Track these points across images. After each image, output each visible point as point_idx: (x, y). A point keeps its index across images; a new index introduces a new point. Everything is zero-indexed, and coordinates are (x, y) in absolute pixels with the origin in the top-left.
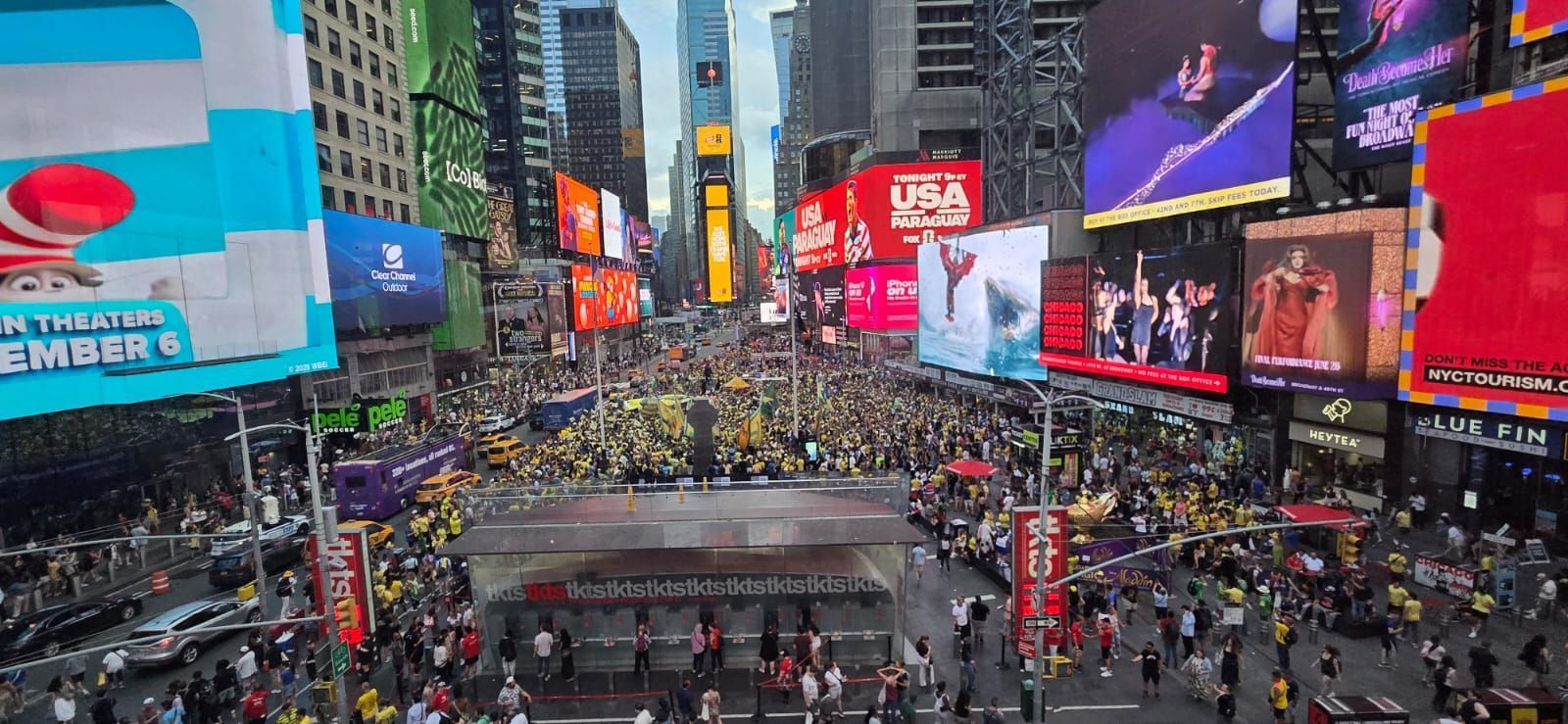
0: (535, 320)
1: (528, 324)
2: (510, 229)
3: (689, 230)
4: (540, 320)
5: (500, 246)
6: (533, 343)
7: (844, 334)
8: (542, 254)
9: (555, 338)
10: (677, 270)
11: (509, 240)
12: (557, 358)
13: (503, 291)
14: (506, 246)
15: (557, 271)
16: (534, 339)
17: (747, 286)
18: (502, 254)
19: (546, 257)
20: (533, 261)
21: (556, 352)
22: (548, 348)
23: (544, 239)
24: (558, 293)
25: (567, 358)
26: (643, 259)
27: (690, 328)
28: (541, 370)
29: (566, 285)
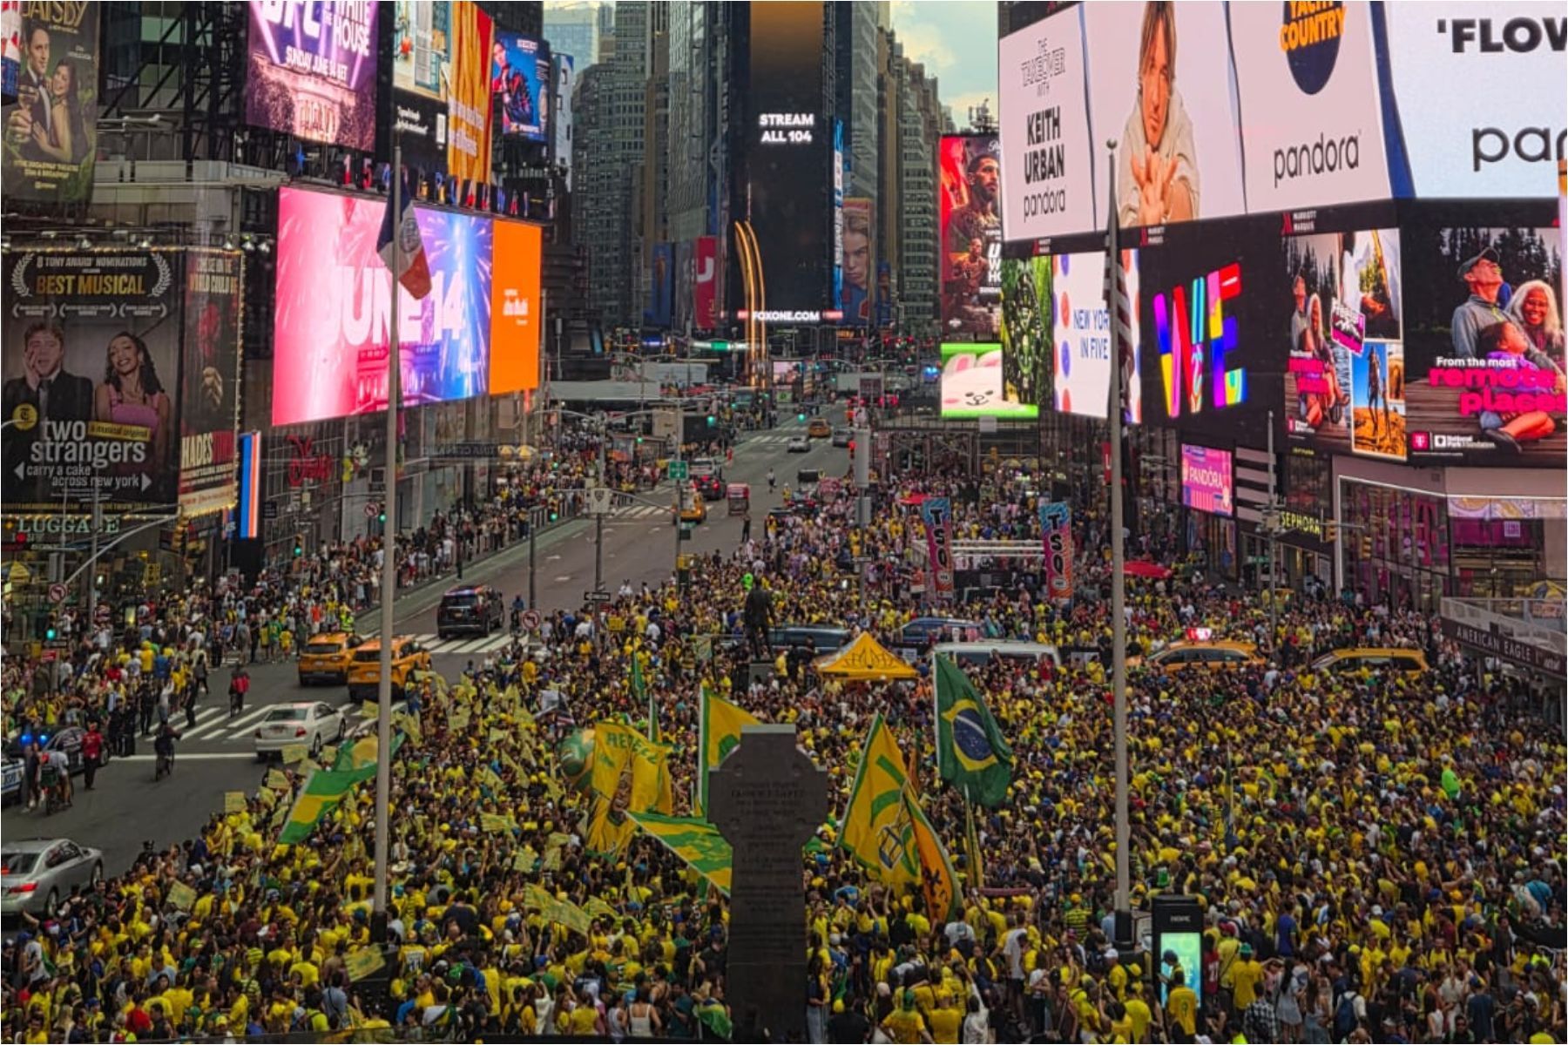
0: (131, 383)
1: (104, 396)
2: (79, 54)
3: (677, 60)
4: (150, 383)
5: (38, 112)
6: (114, 470)
7: (1271, 479)
8: (177, 143)
9: (195, 451)
10: (626, 209)
11: (71, 94)
12: (196, 525)
13: (32, 274)
14: (59, 115)
15: (223, 206)
16: (116, 453)
17: (882, 272)
18: (44, 142)
19: (188, 156)
20: (146, 169)
21: (197, 506)
22: (167, 488)
23: (186, 91)
24: (221, 287)
25: (230, 527)
26: (515, 163)
27: (670, 424)
28: (133, 571)
29: (254, 255)
